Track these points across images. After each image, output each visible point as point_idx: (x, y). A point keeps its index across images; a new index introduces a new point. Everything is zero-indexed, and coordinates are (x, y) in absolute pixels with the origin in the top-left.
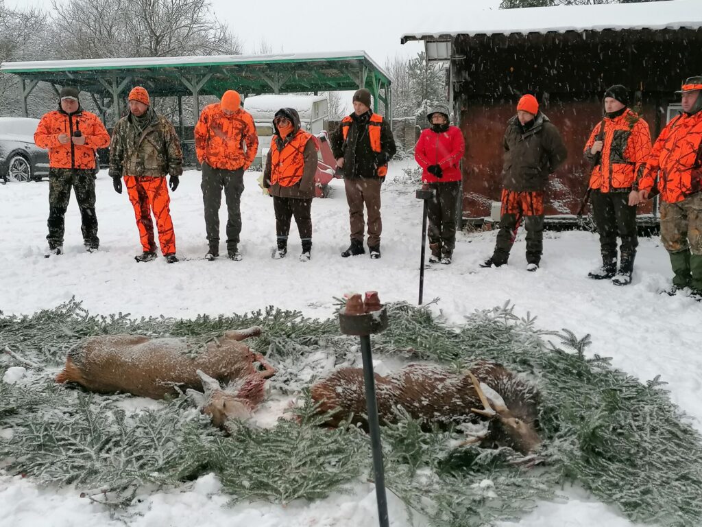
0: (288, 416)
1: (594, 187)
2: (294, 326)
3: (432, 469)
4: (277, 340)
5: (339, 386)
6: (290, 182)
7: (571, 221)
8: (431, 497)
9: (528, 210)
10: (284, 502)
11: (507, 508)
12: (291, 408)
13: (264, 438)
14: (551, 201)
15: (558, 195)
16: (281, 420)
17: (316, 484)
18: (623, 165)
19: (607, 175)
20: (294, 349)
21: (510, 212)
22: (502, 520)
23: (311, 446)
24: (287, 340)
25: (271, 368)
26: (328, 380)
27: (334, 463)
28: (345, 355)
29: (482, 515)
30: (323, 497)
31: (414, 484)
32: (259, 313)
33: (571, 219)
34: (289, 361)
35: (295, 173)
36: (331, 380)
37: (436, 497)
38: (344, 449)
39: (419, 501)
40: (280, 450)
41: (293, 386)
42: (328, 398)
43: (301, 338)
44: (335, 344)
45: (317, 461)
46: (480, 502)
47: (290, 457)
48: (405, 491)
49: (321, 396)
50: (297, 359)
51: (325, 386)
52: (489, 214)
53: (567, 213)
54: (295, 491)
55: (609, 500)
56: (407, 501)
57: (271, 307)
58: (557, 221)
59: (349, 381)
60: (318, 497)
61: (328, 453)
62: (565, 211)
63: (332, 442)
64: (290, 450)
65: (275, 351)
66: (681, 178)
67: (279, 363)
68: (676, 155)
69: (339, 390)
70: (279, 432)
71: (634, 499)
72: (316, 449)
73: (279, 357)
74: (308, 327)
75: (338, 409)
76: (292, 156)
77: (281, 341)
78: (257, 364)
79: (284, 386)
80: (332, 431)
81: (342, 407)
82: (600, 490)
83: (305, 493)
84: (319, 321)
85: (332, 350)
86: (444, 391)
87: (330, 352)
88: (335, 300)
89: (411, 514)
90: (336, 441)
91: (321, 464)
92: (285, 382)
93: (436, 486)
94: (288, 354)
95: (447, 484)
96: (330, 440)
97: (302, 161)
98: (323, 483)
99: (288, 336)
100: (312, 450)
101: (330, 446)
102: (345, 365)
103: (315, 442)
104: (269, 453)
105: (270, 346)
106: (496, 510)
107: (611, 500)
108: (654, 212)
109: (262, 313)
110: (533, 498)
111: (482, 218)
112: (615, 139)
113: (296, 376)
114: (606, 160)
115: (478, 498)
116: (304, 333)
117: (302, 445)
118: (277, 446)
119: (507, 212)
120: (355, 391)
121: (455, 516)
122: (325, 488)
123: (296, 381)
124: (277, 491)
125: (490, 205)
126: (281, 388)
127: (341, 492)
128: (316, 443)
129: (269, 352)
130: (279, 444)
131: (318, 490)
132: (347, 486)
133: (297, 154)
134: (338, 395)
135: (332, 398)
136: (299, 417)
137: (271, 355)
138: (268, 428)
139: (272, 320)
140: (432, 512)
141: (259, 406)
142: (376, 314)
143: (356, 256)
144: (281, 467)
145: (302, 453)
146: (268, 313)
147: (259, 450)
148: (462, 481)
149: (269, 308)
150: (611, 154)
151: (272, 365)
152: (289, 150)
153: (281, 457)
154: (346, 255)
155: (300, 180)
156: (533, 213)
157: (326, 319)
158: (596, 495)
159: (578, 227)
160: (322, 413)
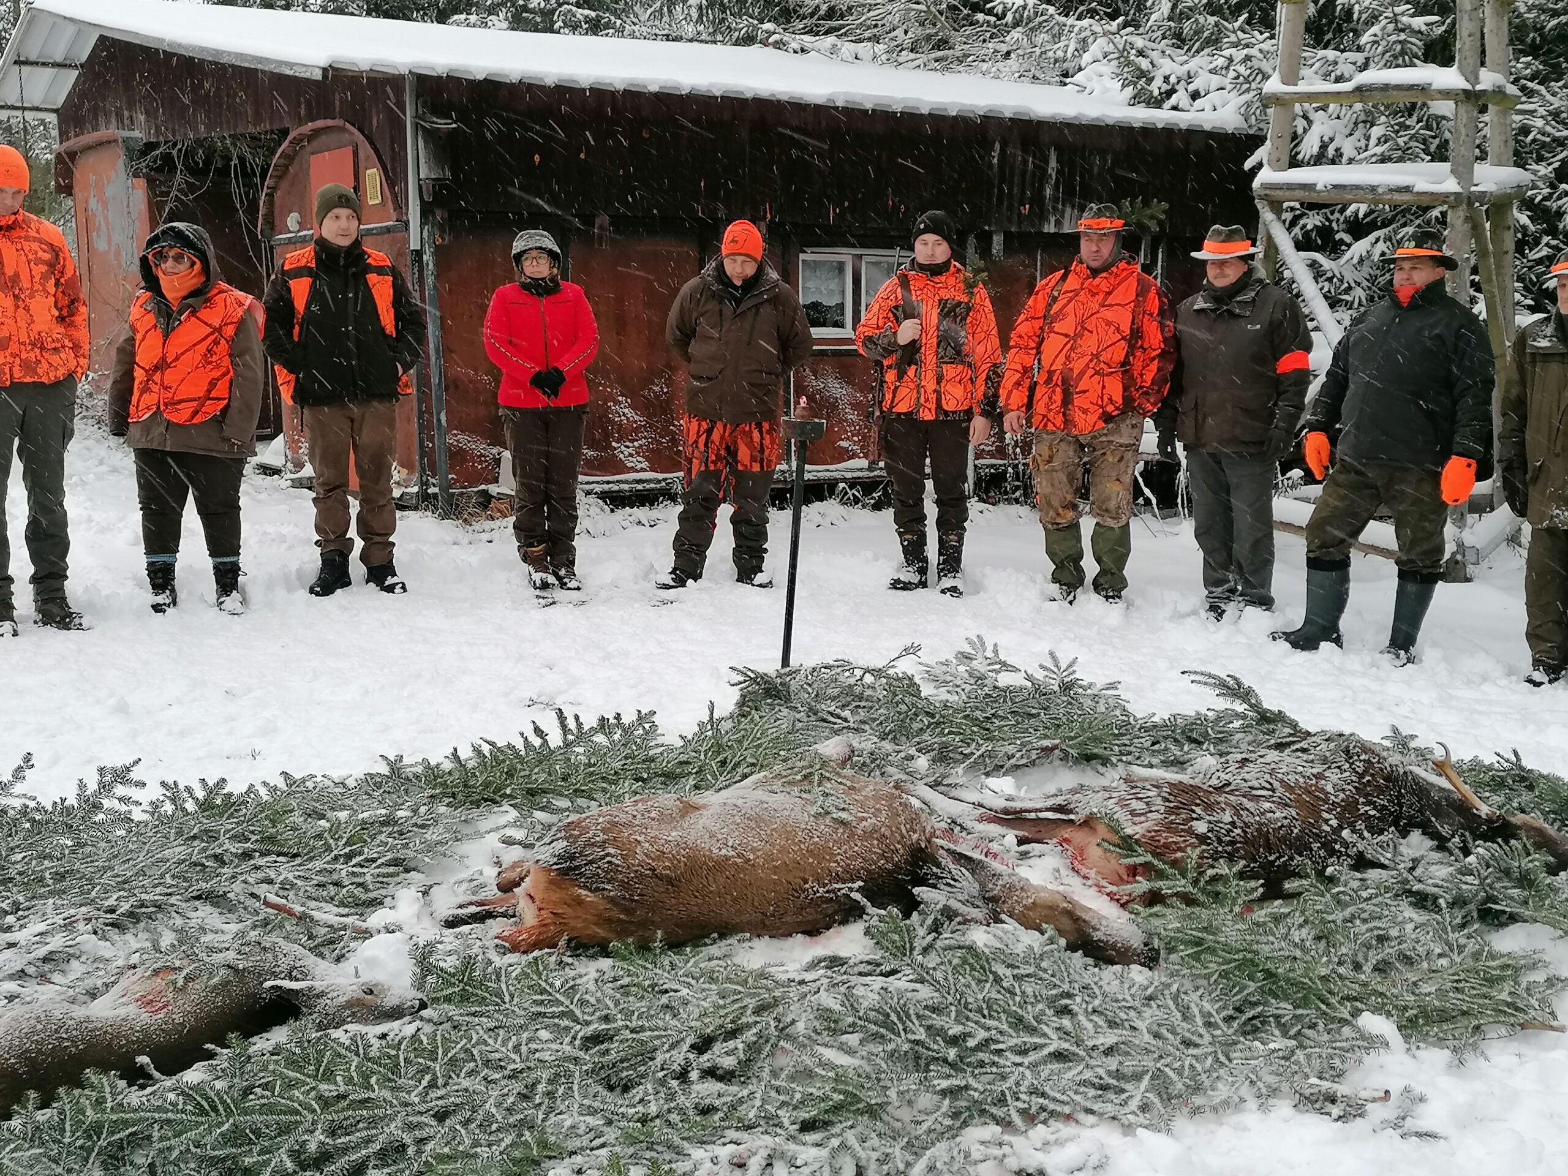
6: (195, 413)
7: (652, 485)
14: (614, 444)
15: (626, 433)
18: (960, 367)
19: (931, 386)
33: (651, 481)
35: (209, 391)
52: (495, 480)
53: (643, 470)
58: (626, 487)
62: (639, 466)
68: (1089, 344)
76: (202, 348)
97: (226, 361)
111: (483, 487)
112: (943, 316)
114: (928, 355)
133: (216, 342)
152: (190, 331)
155: (225, 411)
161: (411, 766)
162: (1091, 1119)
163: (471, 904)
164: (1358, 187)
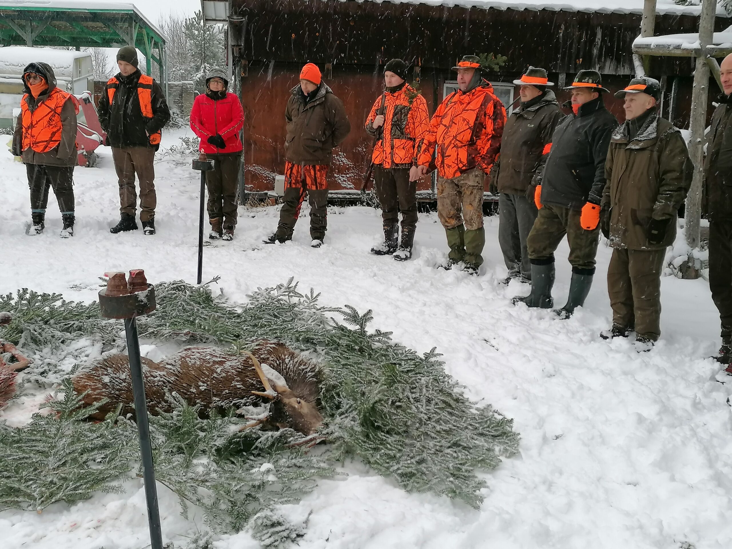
0: (45, 412)
1: (377, 162)
2: (53, 312)
3: (209, 457)
4: (32, 327)
5: (106, 375)
6: (45, 147)
7: (355, 196)
8: (207, 487)
9: (312, 184)
10: (39, 508)
11: (287, 490)
12: (49, 402)
13: (16, 439)
14: (335, 175)
15: (342, 170)
16: (37, 416)
17: (78, 484)
18: (404, 141)
19: (388, 150)
20: (53, 337)
21: (294, 186)
22: (282, 503)
23: (72, 443)
24: (44, 326)
25: (24, 359)
26: (93, 370)
27: (99, 460)
28: (114, 341)
29: (262, 500)
30: (86, 498)
31: (190, 475)
32: (9, 297)
33: (354, 194)
34: (46, 350)
35: (51, 137)
36: (96, 369)
37: (213, 486)
38: (112, 444)
39: (195, 492)
40: (35, 450)
41: (52, 378)
42: (94, 390)
43: (62, 324)
44: (102, 329)
45: (80, 459)
46: (259, 487)
47: (47, 457)
48: (180, 482)
49: (85, 387)
50: (57, 348)
51: (89, 377)
52: (273, 189)
53: (351, 188)
54: (52, 495)
55: (386, 473)
56: (182, 494)
57: (25, 290)
58: (341, 196)
59: (117, 370)
60: (80, 499)
61: (93, 450)
62: (349, 186)
63: (97, 437)
64: (47, 449)
65: (29, 340)
66: (458, 154)
67: (35, 354)
68: (453, 131)
69: (106, 379)
70: (34, 430)
71: (410, 470)
72: (79, 446)
73: (34, 346)
74: (71, 312)
75: (105, 400)
76: (47, 118)
77: (37, 328)
78: (7, 355)
79: (39, 378)
80: (98, 425)
81: (109, 397)
82: (378, 464)
83: (65, 496)
84: (83, 304)
85: (98, 336)
86: (224, 375)
87: (96, 338)
88: (101, 281)
89: (185, 508)
90: (102, 436)
91: (85, 462)
92: (42, 373)
93: (214, 475)
94: (46, 343)
95: (225, 472)
96: (95, 435)
98: (86, 483)
99: (46, 323)
100: (74, 447)
101: (95, 441)
102: (114, 351)
103: (77, 438)
104: (21, 455)
105: (23, 335)
106: (277, 493)
107: (388, 473)
108: (433, 189)
109: (13, 296)
110: (313, 478)
111: (266, 191)
112: (395, 114)
113: (56, 366)
114: (387, 134)
115: (257, 483)
116: (65, 319)
117: (62, 442)
118: (32, 446)
119: (290, 186)
120: (124, 380)
121: (234, 504)
122: (88, 488)
123: (55, 372)
124: (30, 496)
125: (274, 179)
126: (37, 381)
127: (107, 490)
128: (78, 440)
129: (22, 341)
130: (34, 444)
131: (80, 491)
132: (115, 483)
133: (54, 116)
134: (105, 385)
135: (97, 389)
136: (58, 412)
137: (24, 345)
138: (20, 427)
139: (26, 304)
140: (208, 502)
141: (9, 403)
142: (142, 295)
143: (128, 232)
144: (35, 470)
145: (62, 452)
146: (21, 297)
147: (9, 452)
148: (241, 467)
149: (21, 291)
150: (392, 129)
151: (25, 356)
152: (43, 111)
153: (36, 458)
154: (115, 231)
155: (58, 146)
156: (317, 187)
157: (91, 302)
158: (375, 469)
159: (362, 203)
160: (86, 405)
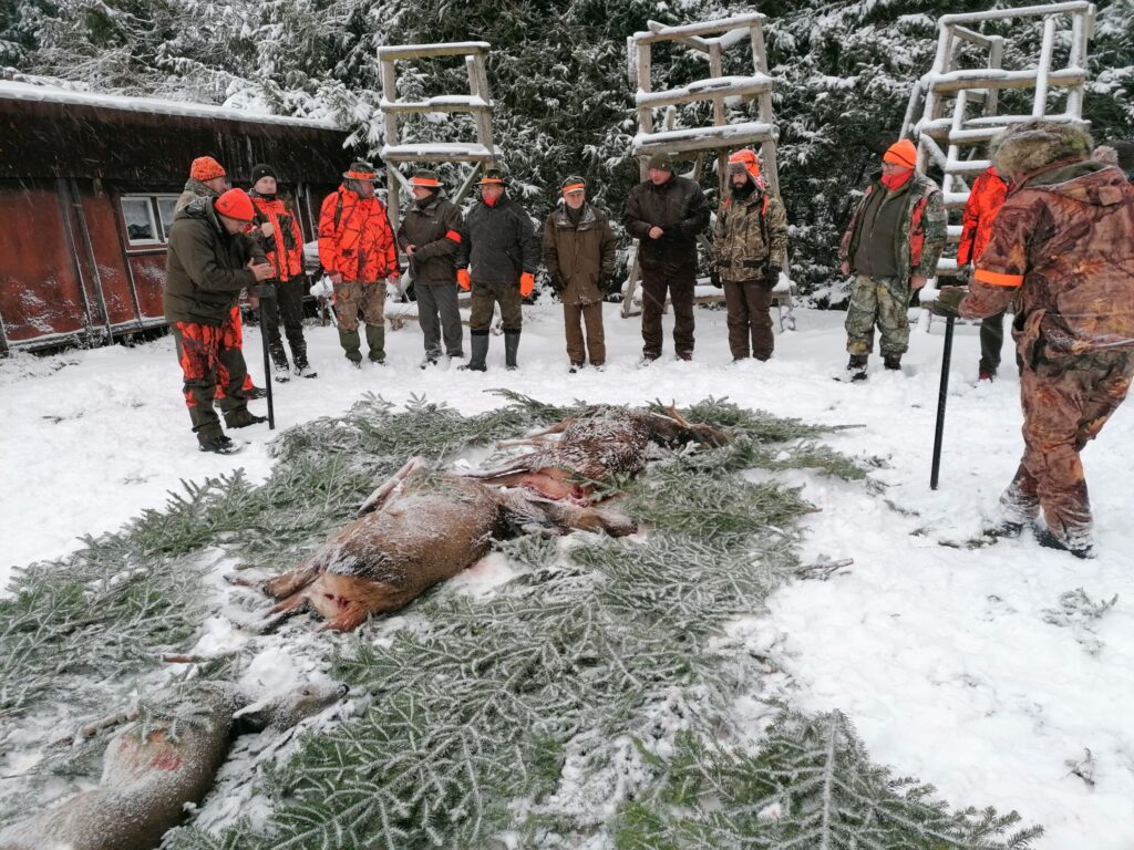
14: (28, 319)
15: (35, 312)
19: (284, 262)
62: (48, 330)
108: (138, 317)
114: (280, 245)
161: (101, 539)
162: (737, 617)
163: (271, 613)
164: (439, 154)
